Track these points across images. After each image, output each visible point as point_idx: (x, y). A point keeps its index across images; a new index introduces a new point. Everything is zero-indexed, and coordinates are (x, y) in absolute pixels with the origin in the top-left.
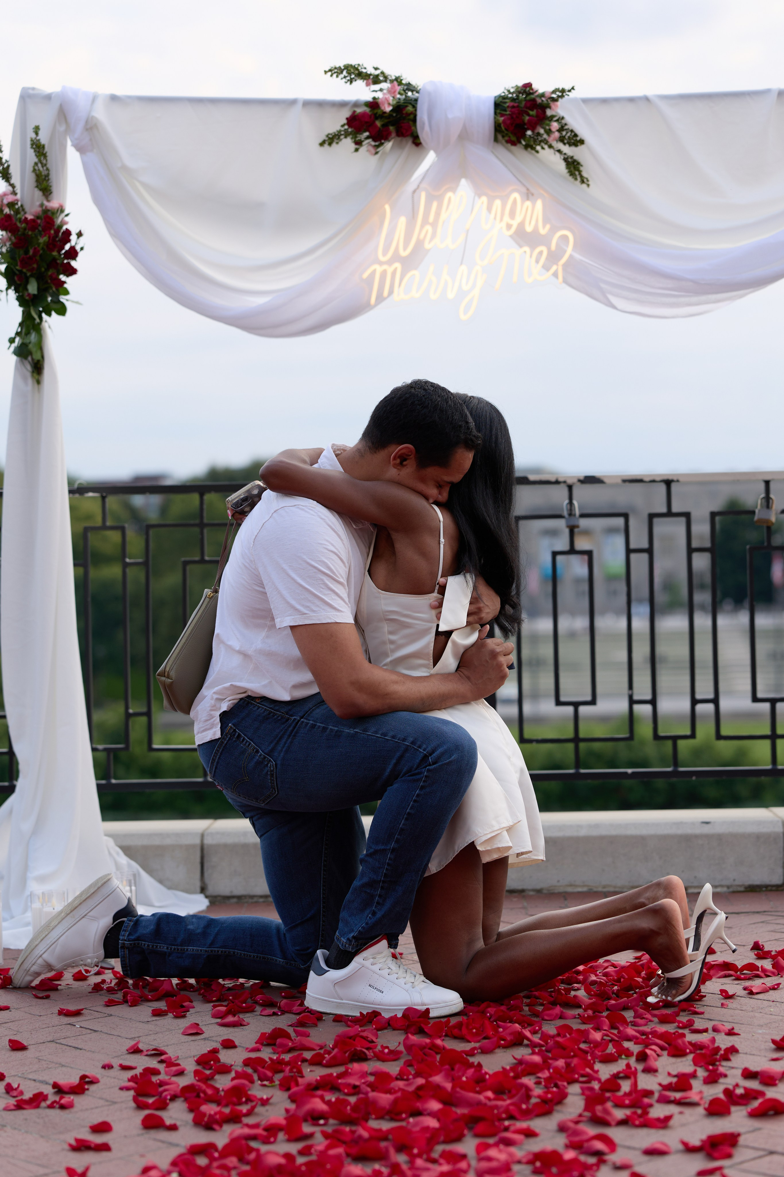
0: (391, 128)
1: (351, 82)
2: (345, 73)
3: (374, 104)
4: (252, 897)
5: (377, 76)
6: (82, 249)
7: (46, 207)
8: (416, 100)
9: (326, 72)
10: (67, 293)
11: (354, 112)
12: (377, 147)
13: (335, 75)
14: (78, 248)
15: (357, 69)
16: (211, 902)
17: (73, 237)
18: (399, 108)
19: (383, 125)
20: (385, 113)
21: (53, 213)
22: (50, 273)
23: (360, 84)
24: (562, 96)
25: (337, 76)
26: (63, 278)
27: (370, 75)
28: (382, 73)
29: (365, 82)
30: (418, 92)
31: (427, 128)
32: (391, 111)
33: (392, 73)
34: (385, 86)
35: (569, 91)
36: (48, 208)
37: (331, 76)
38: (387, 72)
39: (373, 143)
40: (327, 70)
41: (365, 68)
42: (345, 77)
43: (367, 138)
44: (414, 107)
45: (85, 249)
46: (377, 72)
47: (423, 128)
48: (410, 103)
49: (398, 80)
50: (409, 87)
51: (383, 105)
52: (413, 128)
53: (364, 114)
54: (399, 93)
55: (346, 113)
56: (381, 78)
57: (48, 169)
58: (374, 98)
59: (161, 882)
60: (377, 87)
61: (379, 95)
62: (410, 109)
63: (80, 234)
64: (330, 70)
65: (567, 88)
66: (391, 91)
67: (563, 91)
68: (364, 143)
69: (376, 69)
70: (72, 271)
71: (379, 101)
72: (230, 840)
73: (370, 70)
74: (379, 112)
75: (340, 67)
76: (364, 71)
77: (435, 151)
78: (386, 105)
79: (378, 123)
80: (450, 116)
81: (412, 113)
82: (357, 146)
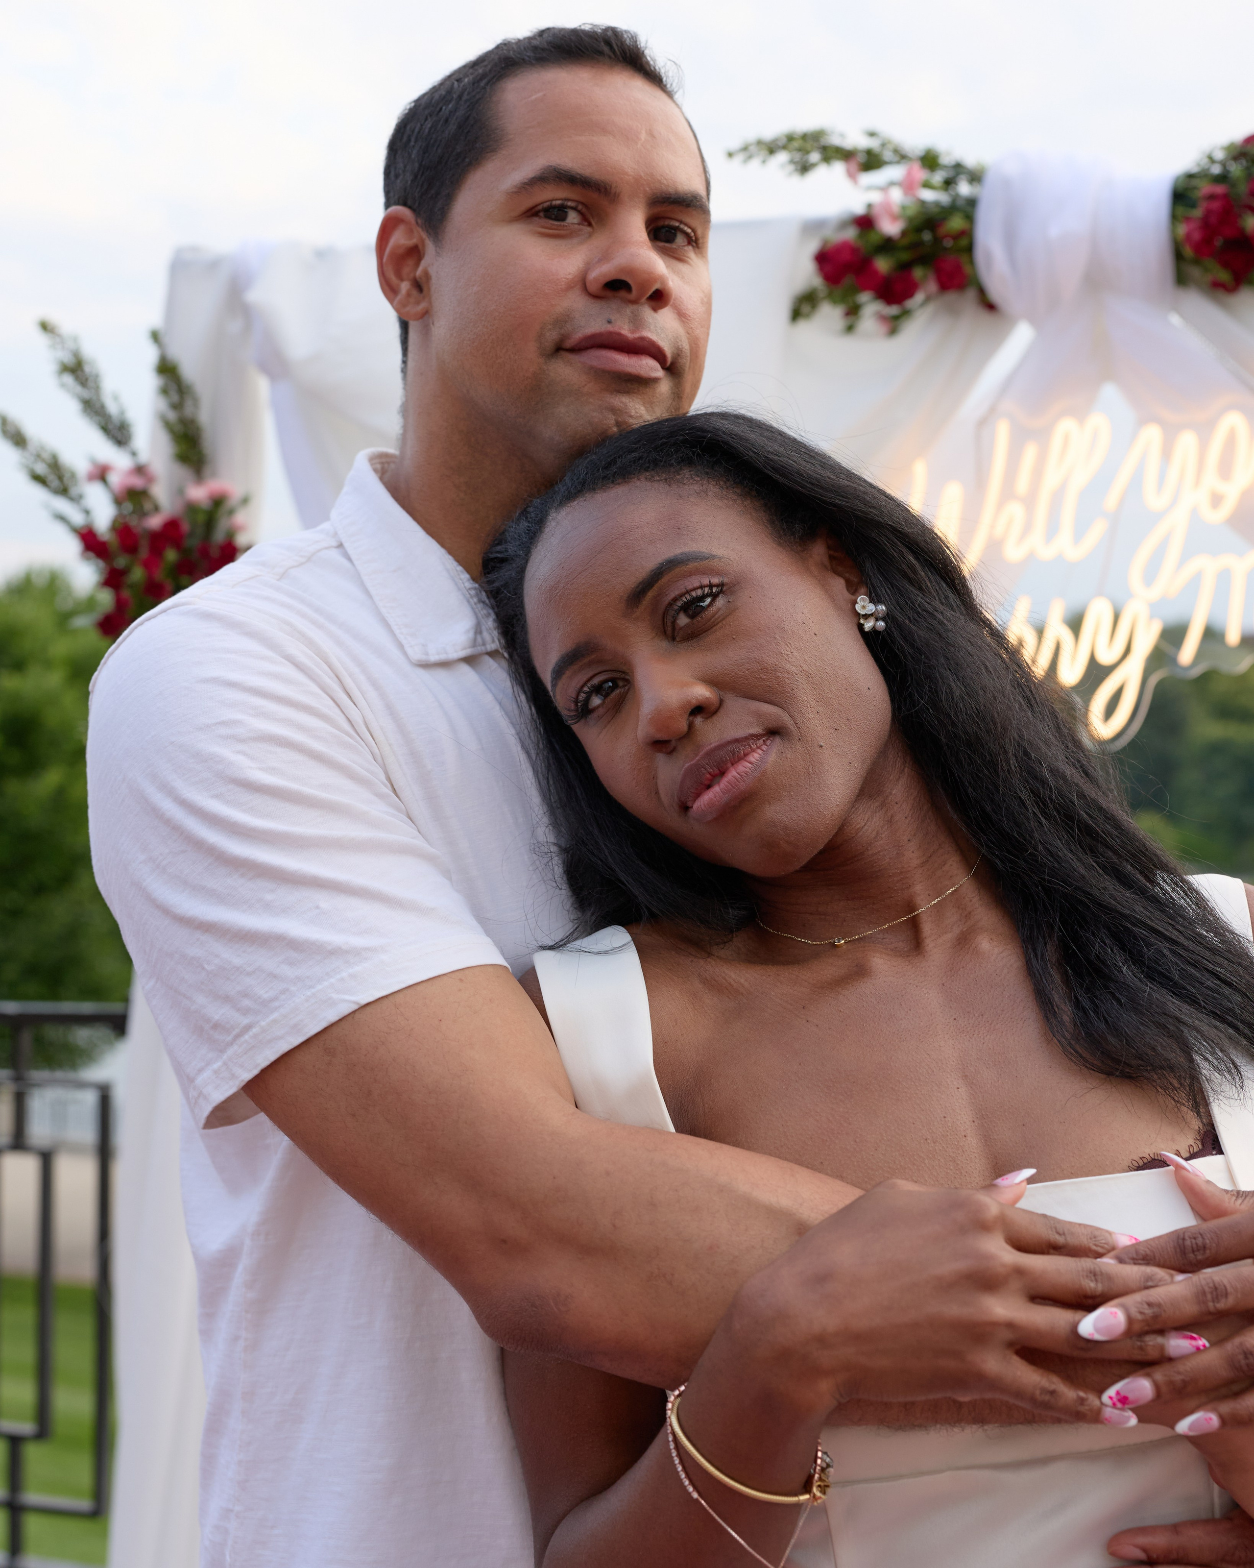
0: (920, 273)
2: (788, 150)
3: (865, 222)
5: (869, 152)
8: (972, 203)
9: (732, 154)
12: (894, 318)
13: (767, 157)
15: (819, 139)
18: (924, 224)
19: (894, 267)
20: (890, 239)
23: (828, 174)
27: (856, 149)
28: (884, 144)
29: (843, 168)
30: (977, 182)
34: (893, 173)
38: (899, 138)
39: (884, 311)
40: (736, 149)
41: (841, 135)
42: (790, 161)
43: (869, 302)
44: (970, 218)
46: (873, 142)
47: (992, 268)
48: (960, 211)
49: (929, 157)
50: (954, 173)
52: (968, 270)
53: (846, 245)
54: (929, 189)
55: (813, 246)
56: (887, 155)
58: (867, 207)
60: (874, 178)
61: (879, 197)
62: (956, 223)
64: (745, 149)
66: (906, 186)
68: (863, 312)
69: (872, 134)
71: (876, 211)
73: (855, 140)
75: (770, 141)
76: (839, 141)
77: (1032, 320)
78: (893, 221)
79: (881, 264)
80: (1056, 232)
81: (960, 234)
82: (849, 321)
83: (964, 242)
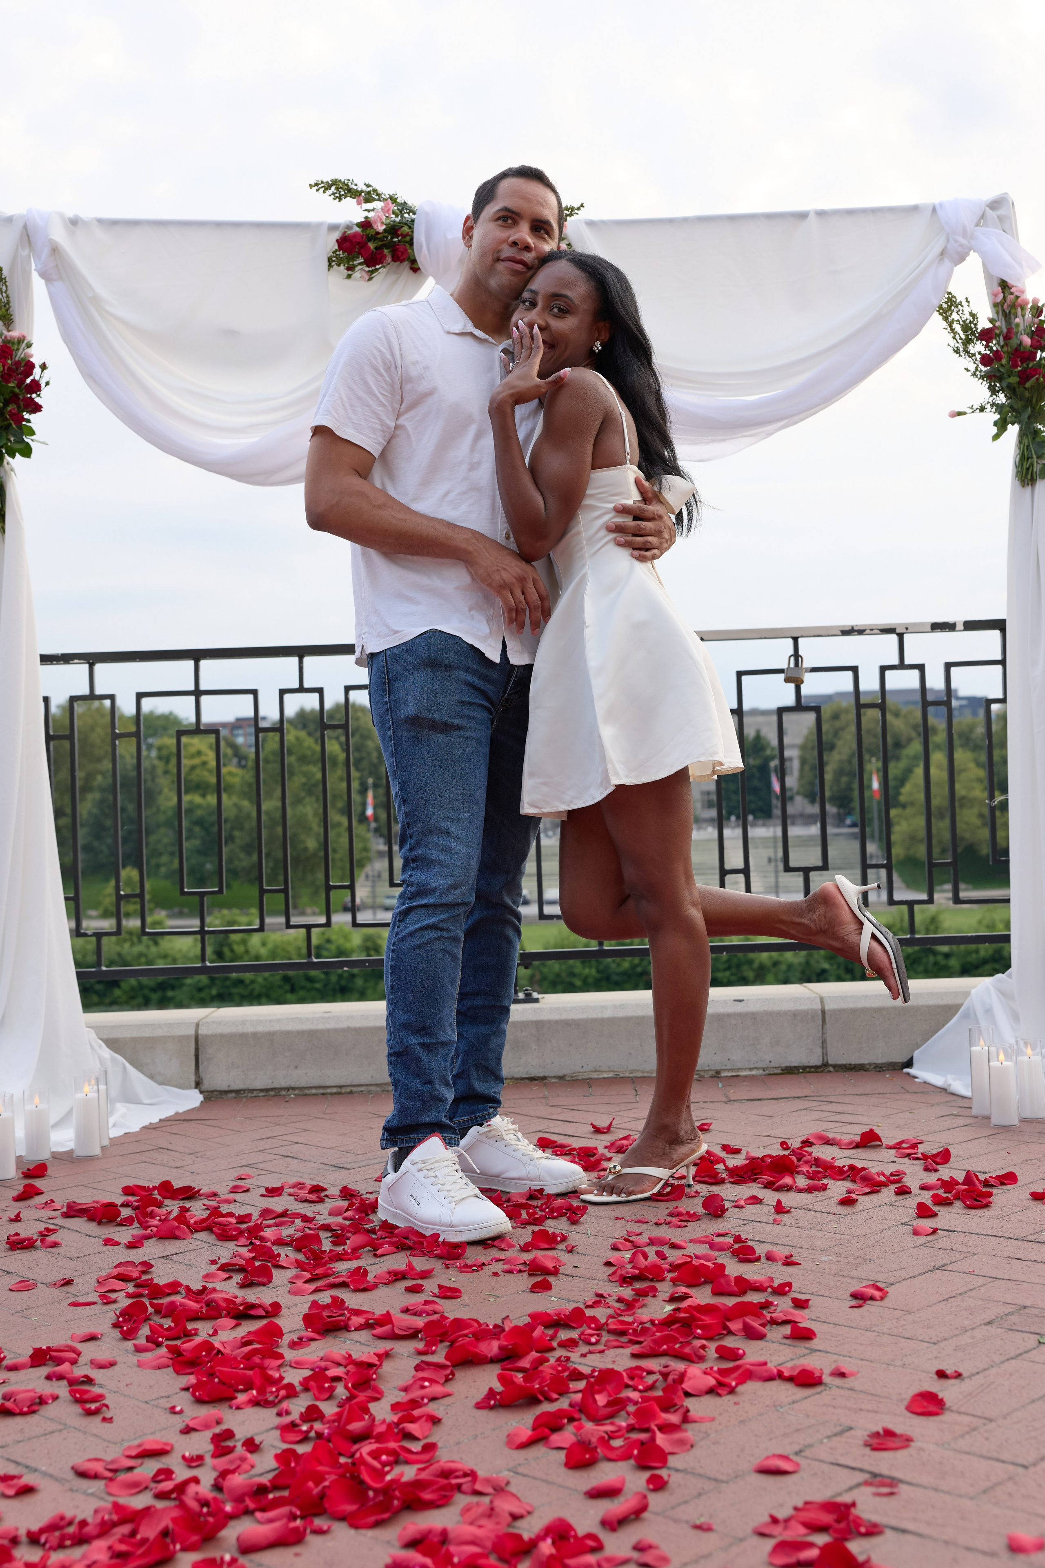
0: (386, 251)
1: (340, 200)
2: (333, 188)
3: (366, 224)
4: (252, 1091)
5: (369, 193)
6: (47, 384)
7: (6, 337)
8: (413, 221)
9: (311, 186)
10: (32, 432)
11: (345, 232)
12: (372, 272)
13: (322, 190)
14: (43, 384)
15: (347, 185)
16: (205, 1098)
17: (37, 371)
18: (393, 229)
19: (376, 248)
20: (378, 233)
21: (13, 343)
22: (9, 409)
23: (349, 202)
24: (571, 215)
25: (324, 192)
26: (26, 416)
27: (362, 192)
28: (375, 191)
29: (355, 200)
30: (414, 213)
31: (425, 250)
32: (385, 231)
33: (386, 190)
34: (378, 205)
35: (578, 209)
36: (9, 338)
37: (317, 190)
38: (380, 191)
39: (367, 269)
40: (313, 184)
41: (356, 185)
42: (333, 194)
43: (360, 264)
44: (411, 229)
45: (51, 383)
46: (369, 189)
47: (420, 251)
48: (406, 224)
49: (393, 199)
50: (404, 208)
51: (376, 223)
52: (409, 251)
53: (356, 234)
54: (394, 213)
55: (337, 235)
56: (374, 196)
57: (8, 296)
58: (366, 218)
59: (151, 1077)
60: (369, 206)
61: (371, 215)
62: (405, 229)
63: (44, 367)
64: (316, 185)
65: (576, 206)
66: (385, 210)
67: (572, 209)
68: (357, 269)
69: (368, 186)
70: (37, 408)
71: (372, 220)
72: (226, 1030)
73: (361, 187)
74: (372, 232)
75: (327, 182)
76: (355, 187)
77: (435, 278)
78: (379, 224)
79: (372, 245)
80: (449, 237)
81: (407, 235)
82: (350, 272)
83: (408, 238)
